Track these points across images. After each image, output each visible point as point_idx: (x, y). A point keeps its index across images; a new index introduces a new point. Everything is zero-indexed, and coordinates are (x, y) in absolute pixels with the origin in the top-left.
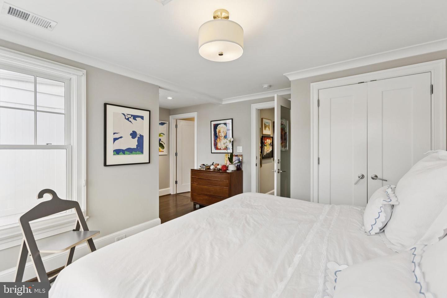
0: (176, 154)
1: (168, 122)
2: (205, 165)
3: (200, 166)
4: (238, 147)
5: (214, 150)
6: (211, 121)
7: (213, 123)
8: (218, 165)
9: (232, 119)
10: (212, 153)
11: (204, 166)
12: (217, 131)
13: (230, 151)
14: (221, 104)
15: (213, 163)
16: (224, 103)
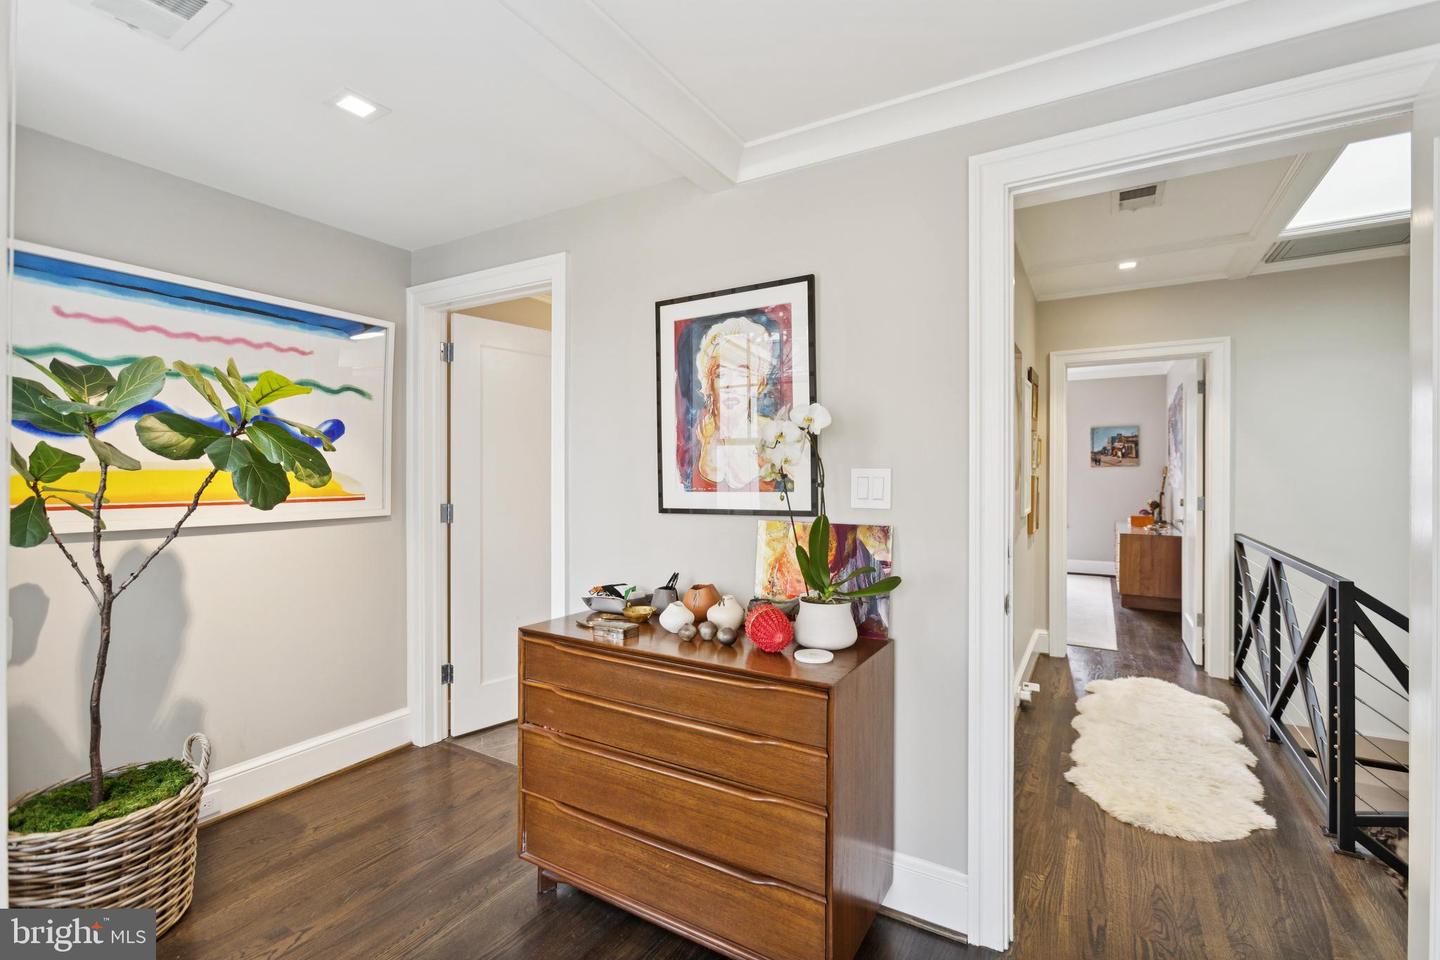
0: (447, 513)
1: (391, 326)
2: (618, 595)
3: (588, 601)
4: (855, 473)
5: (677, 494)
6: (658, 305)
7: (671, 315)
8: (715, 598)
9: (810, 279)
10: (663, 510)
11: (616, 605)
12: (701, 363)
13: (801, 499)
14: (732, 184)
15: (675, 577)
16: (748, 173)
